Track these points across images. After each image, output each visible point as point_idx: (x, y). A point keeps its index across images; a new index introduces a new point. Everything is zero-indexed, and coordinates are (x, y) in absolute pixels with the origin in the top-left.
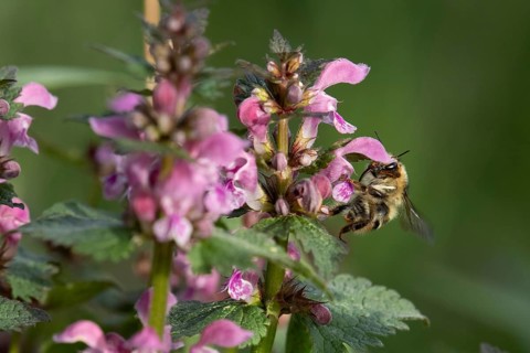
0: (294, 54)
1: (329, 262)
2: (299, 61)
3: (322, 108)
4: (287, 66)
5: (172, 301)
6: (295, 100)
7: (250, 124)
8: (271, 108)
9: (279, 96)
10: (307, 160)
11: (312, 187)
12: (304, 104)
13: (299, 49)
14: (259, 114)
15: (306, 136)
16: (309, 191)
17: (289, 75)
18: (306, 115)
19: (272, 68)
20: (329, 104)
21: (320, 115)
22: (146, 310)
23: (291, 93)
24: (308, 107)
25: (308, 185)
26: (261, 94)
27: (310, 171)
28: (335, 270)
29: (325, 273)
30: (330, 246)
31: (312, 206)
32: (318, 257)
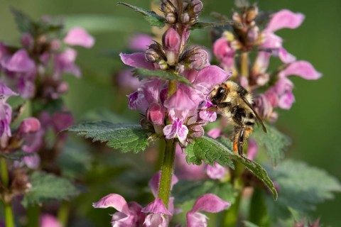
0: (251, 8)
1: (278, 152)
2: (255, 13)
3: (271, 45)
4: (247, 16)
5: (175, 180)
6: (252, 39)
7: (221, 56)
8: (236, 45)
9: (241, 37)
10: (262, 81)
11: (265, 100)
12: (259, 42)
13: (255, 5)
14: (228, 50)
15: (261, 64)
16: (263, 103)
17: (248, 23)
18: (261, 50)
19: (236, 18)
20: (276, 42)
21: (269, 50)
22: (156, 187)
23: (250, 35)
24: (262, 45)
25: (262, 99)
26: (228, 36)
27: (263, 89)
28: (282, 157)
29: (275, 160)
30: (278, 141)
31: (265, 113)
32: (270, 148)
